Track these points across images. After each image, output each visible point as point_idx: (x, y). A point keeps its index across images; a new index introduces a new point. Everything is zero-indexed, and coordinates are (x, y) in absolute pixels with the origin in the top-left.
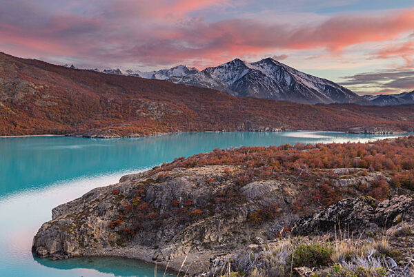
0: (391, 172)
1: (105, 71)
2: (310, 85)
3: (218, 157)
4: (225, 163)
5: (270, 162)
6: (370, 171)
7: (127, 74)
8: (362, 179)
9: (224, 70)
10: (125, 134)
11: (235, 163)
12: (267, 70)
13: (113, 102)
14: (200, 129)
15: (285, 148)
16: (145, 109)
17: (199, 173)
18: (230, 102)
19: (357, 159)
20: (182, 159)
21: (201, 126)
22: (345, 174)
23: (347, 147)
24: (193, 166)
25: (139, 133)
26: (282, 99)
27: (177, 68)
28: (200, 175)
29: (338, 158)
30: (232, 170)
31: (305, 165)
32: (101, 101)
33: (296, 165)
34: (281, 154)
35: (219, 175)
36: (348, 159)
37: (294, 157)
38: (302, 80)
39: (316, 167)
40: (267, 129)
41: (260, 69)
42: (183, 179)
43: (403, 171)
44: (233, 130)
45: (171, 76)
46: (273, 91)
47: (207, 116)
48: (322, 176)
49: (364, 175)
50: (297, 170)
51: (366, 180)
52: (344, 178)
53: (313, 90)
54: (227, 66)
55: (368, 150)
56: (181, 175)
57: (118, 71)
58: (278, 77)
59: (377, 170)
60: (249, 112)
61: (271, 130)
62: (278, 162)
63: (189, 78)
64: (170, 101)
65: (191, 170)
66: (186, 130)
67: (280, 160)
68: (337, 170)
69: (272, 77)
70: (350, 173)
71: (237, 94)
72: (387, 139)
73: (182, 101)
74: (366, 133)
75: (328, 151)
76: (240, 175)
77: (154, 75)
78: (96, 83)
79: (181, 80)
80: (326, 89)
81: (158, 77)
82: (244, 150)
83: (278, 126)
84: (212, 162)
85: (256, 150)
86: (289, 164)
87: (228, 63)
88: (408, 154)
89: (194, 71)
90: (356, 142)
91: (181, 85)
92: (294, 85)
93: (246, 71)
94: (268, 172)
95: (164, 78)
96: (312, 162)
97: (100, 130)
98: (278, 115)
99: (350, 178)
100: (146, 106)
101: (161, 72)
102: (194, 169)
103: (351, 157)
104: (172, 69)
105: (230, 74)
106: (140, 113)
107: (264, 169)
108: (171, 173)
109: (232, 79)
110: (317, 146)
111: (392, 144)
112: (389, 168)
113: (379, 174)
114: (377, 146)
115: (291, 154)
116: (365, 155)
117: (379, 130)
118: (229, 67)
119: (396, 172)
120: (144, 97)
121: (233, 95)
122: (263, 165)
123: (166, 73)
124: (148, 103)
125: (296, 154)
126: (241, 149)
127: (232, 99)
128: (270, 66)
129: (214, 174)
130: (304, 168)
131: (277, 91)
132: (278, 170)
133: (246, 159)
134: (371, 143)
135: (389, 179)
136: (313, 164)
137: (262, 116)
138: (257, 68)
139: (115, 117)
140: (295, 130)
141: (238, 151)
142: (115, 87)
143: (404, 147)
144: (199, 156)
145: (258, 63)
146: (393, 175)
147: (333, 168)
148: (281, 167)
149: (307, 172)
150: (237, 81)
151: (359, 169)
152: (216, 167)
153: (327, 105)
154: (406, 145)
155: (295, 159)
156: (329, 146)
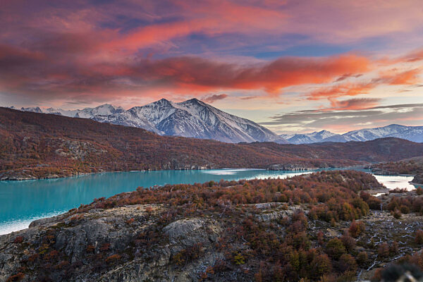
0: (308, 205)
1: (23, 108)
2: (234, 125)
3: (141, 196)
4: (147, 202)
5: (194, 199)
6: (290, 205)
7: (48, 112)
8: (283, 213)
9: (150, 109)
10: (41, 175)
11: (158, 202)
12: (193, 110)
13: (29, 141)
14: (125, 169)
15: (210, 184)
16: (66, 149)
17: (118, 213)
18: (156, 141)
19: (278, 194)
20: (102, 199)
21: (126, 165)
22: (267, 209)
23: (268, 182)
24: (112, 206)
25: (57, 173)
26: (207, 138)
27: (102, 106)
28: (119, 216)
29: (260, 193)
30: (154, 209)
31: (229, 201)
32: (15, 140)
33: (220, 201)
34: (206, 191)
35: (141, 214)
36: (269, 193)
37: (217, 193)
38: (226, 120)
39: (239, 202)
40: (193, 167)
41: (186, 109)
42: (100, 221)
43: (319, 204)
44: (159, 169)
45: (96, 114)
46: (199, 131)
47: (133, 155)
48: (245, 211)
49: (284, 209)
50: (220, 207)
51: (287, 213)
52: (266, 213)
53: (236, 129)
54: (154, 105)
55: (287, 185)
56: (98, 217)
57: (38, 109)
58: (203, 117)
59: (296, 204)
60: (175, 150)
61: (196, 169)
62: (201, 199)
63: (114, 117)
64: (93, 140)
65: (109, 210)
66: (110, 169)
67: (205, 197)
68: (259, 205)
69: (198, 117)
70: (272, 207)
71: (163, 133)
72: (303, 175)
73: (106, 140)
74: (284, 169)
75: (251, 187)
76: (163, 213)
77: (77, 114)
78: (10, 121)
79: (106, 119)
80: (248, 129)
81: (82, 116)
82: (167, 188)
83: (203, 164)
84: (133, 201)
85: (181, 187)
86: (213, 201)
87: (155, 103)
88: (322, 188)
89: (120, 111)
90: (276, 178)
91: (106, 124)
92: (218, 125)
93: (172, 111)
94: (192, 210)
95: (88, 116)
96: (236, 198)
97: (12, 171)
98: (203, 154)
99: (272, 212)
100: (67, 146)
101: (86, 111)
102: (113, 209)
103: (272, 192)
104: (97, 108)
105: (157, 113)
106: (60, 152)
107: (188, 207)
108: (87, 214)
109: (159, 118)
110: (240, 182)
111: (308, 179)
112: (307, 201)
113: (298, 207)
114: (295, 181)
115: (215, 191)
116: (284, 190)
117: (295, 166)
118: (156, 107)
119: (313, 205)
120: (65, 136)
121: (159, 134)
122: (187, 202)
123: (91, 112)
124: (69, 142)
125: (220, 190)
126: (165, 187)
127: (158, 137)
128: (196, 106)
129: (135, 214)
130: (228, 204)
131: (203, 131)
132: (202, 207)
133: (170, 197)
134: (290, 179)
135: (307, 212)
136: (236, 200)
137: (188, 154)
138: (183, 108)
139: (31, 157)
140: (220, 168)
141: (162, 189)
142: (32, 126)
143: (318, 182)
144: (121, 196)
145: (184, 103)
146: (310, 208)
147: (255, 203)
148: (205, 204)
149: (231, 208)
150: (164, 120)
151: (279, 203)
152: (137, 206)
153: (249, 144)
154: (319, 180)
155: (219, 195)
156: (251, 182)
